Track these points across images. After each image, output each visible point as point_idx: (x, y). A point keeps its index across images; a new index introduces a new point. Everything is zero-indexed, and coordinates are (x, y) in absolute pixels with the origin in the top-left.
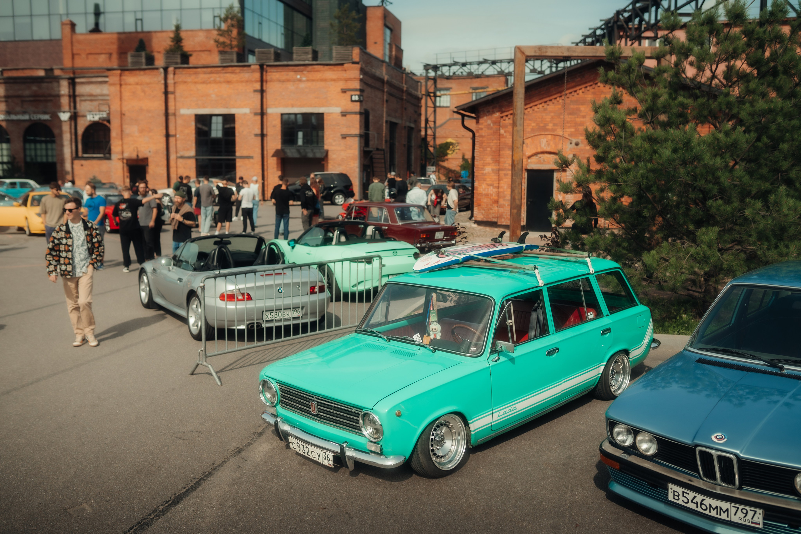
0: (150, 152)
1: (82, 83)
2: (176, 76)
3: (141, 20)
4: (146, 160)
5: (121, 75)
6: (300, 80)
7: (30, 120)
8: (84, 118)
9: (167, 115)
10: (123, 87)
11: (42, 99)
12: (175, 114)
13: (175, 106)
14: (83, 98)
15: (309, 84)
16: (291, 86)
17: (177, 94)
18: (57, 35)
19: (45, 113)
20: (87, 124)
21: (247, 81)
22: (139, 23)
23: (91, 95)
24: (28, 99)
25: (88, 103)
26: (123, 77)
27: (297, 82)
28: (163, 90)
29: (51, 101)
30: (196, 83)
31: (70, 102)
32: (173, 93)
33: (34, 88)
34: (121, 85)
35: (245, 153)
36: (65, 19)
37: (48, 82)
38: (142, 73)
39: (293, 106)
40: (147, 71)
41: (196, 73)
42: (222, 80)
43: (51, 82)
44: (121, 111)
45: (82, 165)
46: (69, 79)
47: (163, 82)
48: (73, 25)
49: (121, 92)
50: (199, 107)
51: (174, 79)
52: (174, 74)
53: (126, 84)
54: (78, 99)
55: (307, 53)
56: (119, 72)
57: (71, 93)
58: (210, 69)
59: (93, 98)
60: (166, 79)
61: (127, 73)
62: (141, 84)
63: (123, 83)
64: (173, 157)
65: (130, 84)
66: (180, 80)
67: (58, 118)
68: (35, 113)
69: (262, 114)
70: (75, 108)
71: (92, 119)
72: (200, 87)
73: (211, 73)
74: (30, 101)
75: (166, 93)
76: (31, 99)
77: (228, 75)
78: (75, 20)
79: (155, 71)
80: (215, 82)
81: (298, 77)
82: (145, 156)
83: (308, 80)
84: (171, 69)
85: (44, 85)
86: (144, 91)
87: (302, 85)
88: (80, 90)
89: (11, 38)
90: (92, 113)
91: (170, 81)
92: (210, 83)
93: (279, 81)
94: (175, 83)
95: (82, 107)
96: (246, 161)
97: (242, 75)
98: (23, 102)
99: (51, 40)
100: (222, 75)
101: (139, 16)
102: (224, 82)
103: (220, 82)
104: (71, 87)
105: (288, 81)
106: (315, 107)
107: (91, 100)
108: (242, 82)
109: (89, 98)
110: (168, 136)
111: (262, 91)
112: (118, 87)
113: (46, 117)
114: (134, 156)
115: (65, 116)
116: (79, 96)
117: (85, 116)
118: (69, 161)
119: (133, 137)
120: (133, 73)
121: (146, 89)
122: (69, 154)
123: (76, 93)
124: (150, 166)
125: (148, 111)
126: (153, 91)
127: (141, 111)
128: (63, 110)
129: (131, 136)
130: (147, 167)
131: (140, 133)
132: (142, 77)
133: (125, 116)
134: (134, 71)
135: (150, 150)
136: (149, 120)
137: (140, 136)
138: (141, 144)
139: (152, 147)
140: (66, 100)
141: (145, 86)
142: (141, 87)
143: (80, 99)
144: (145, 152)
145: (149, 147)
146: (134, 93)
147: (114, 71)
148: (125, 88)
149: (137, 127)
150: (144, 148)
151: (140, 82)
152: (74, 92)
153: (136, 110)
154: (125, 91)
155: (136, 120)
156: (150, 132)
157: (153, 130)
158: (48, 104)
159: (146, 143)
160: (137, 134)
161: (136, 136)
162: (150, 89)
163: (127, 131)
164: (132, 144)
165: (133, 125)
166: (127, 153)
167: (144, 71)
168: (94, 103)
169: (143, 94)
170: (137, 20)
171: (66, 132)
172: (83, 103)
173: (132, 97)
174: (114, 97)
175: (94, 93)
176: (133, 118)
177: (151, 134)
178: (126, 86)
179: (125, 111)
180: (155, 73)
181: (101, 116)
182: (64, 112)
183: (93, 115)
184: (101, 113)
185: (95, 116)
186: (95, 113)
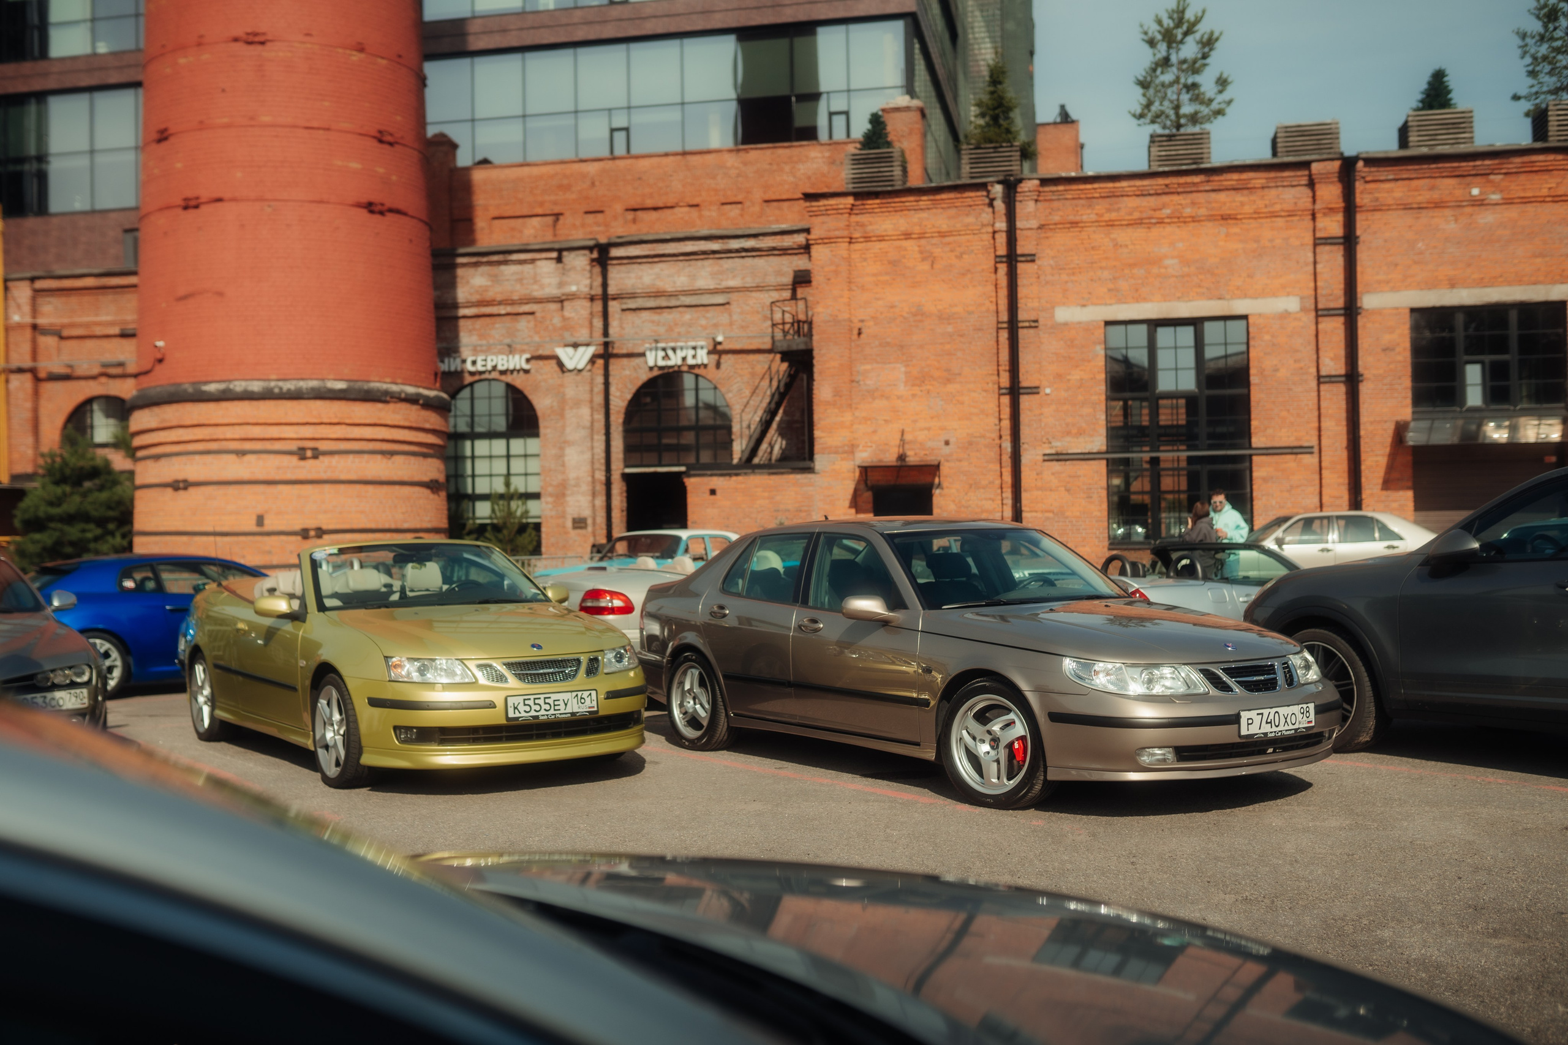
0: (947, 443)
1: (630, 260)
2: (1045, 206)
3: (627, 130)
4: (934, 469)
5: (851, 211)
6: (1480, 203)
7: (461, 372)
8: (638, 361)
9: (1013, 326)
10: (859, 247)
11: (502, 310)
12: (1037, 322)
13: (1039, 297)
14: (632, 304)
15: (1513, 212)
16: (1447, 223)
17: (1045, 261)
19: (511, 349)
20: (644, 376)
21: (1291, 214)
22: (620, 137)
23: (658, 294)
25: (645, 315)
26: (859, 218)
27: (1468, 210)
28: (1002, 250)
29: (530, 314)
30: (1111, 224)
31: (591, 314)
32: (1034, 258)
34: (851, 241)
35: (1285, 438)
37: (522, 262)
38: (927, 200)
39: (1452, 285)
40: (944, 197)
41: (1113, 195)
42: (1203, 212)
44: (851, 320)
45: (713, 492)
46: (588, 249)
47: (1001, 226)
49: (849, 262)
50: (1120, 301)
51: (1036, 215)
52: (1039, 200)
53: (867, 239)
54: (614, 306)
55: (1454, 126)
56: (850, 200)
57: (598, 291)
59: (663, 302)
60: (1011, 216)
61: (873, 203)
62: (921, 236)
64: (1030, 457)
65: (881, 239)
66: (1056, 218)
67: (554, 359)
68: (477, 351)
69: (1351, 311)
70: (606, 333)
72: (1123, 236)
75: (1012, 259)
76: (470, 311)
77: (1222, 196)
79: (975, 194)
80: (1179, 219)
81: (1475, 192)
82: (931, 459)
83: (1508, 202)
84: (1029, 186)
85: (511, 270)
86: (929, 257)
87: (1486, 218)
88: (623, 278)
90: (661, 345)
91: (1028, 221)
92: (1161, 222)
93: (1407, 207)
94: (1039, 228)
95: (630, 329)
96: (1289, 461)
97: (1273, 192)
100: (1201, 198)
101: (620, 121)
102: (1211, 218)
103: (1194, 219)
104: (597, 271)
105: (1438, 205)
106: (1535, 283)
107: (657, 309)
108: (1274, 215)
109: (651, 303)
110: (1015, 391)
111: (1349, 241)
113: (513, 361)
114: (890, 458)
115: (579, 357)
116: (620, 297)
117: (636, 355)
118: (585, 487)
119: (888, 398)
120: (893, 205)
121: (937, 251)
122: (586, 468)
123: (612, 290)
124: (947, 487)
125: (944, 318)
126: (960, 257)
127: (919, 318)
128: (572, 340)
129: (882, 396)
130: (936, 492)
131: (913, 385)
132: (924, 215)
133: (862, 336)
134: (897, 197)
135: (946, 438)
136: (947, 347)
137: (914, 395)
138: (915, 421)
139: (955, 430)
140: (580, 312)
141: (934, 241)
142: (919, 246)
143: (625, 307)
144: (930, 444)
145: (943, 429)
146: (893, 263)
147: (832, 202)
148: (867, 250)
149: (903, 369)
150: (926, 432)
151: (917, 229)
152: (605, 285)
153: (901, 316)
154: (865, 260)
155: (902, 347)
156: (949, 381)
157: (960, 374)
158: (523, 324)
159: (932, 418)
160: (902, 389)
161: (899, 397)
162: (952, 251)
163: (868, 382)
164: (886, 421)
165: (890, 363)
166: (869, 449)
167: (931, 197)
168: (667, 316)
169: (926, 266)
170: (613, 130)
171: (577, 404)
172: (630, 316)
173: (887, 278)
174: (829, 279)
175: (669, 288)
176: (889, 340)
177: (951, 388)
178: (870, 244)
179: (862, 321)
180: (969, 202)
181: (691, 352)
182: (575, 346)
183: (664, 349)
184: (693, 344)
185: (670, 353)
186: (672, 344)
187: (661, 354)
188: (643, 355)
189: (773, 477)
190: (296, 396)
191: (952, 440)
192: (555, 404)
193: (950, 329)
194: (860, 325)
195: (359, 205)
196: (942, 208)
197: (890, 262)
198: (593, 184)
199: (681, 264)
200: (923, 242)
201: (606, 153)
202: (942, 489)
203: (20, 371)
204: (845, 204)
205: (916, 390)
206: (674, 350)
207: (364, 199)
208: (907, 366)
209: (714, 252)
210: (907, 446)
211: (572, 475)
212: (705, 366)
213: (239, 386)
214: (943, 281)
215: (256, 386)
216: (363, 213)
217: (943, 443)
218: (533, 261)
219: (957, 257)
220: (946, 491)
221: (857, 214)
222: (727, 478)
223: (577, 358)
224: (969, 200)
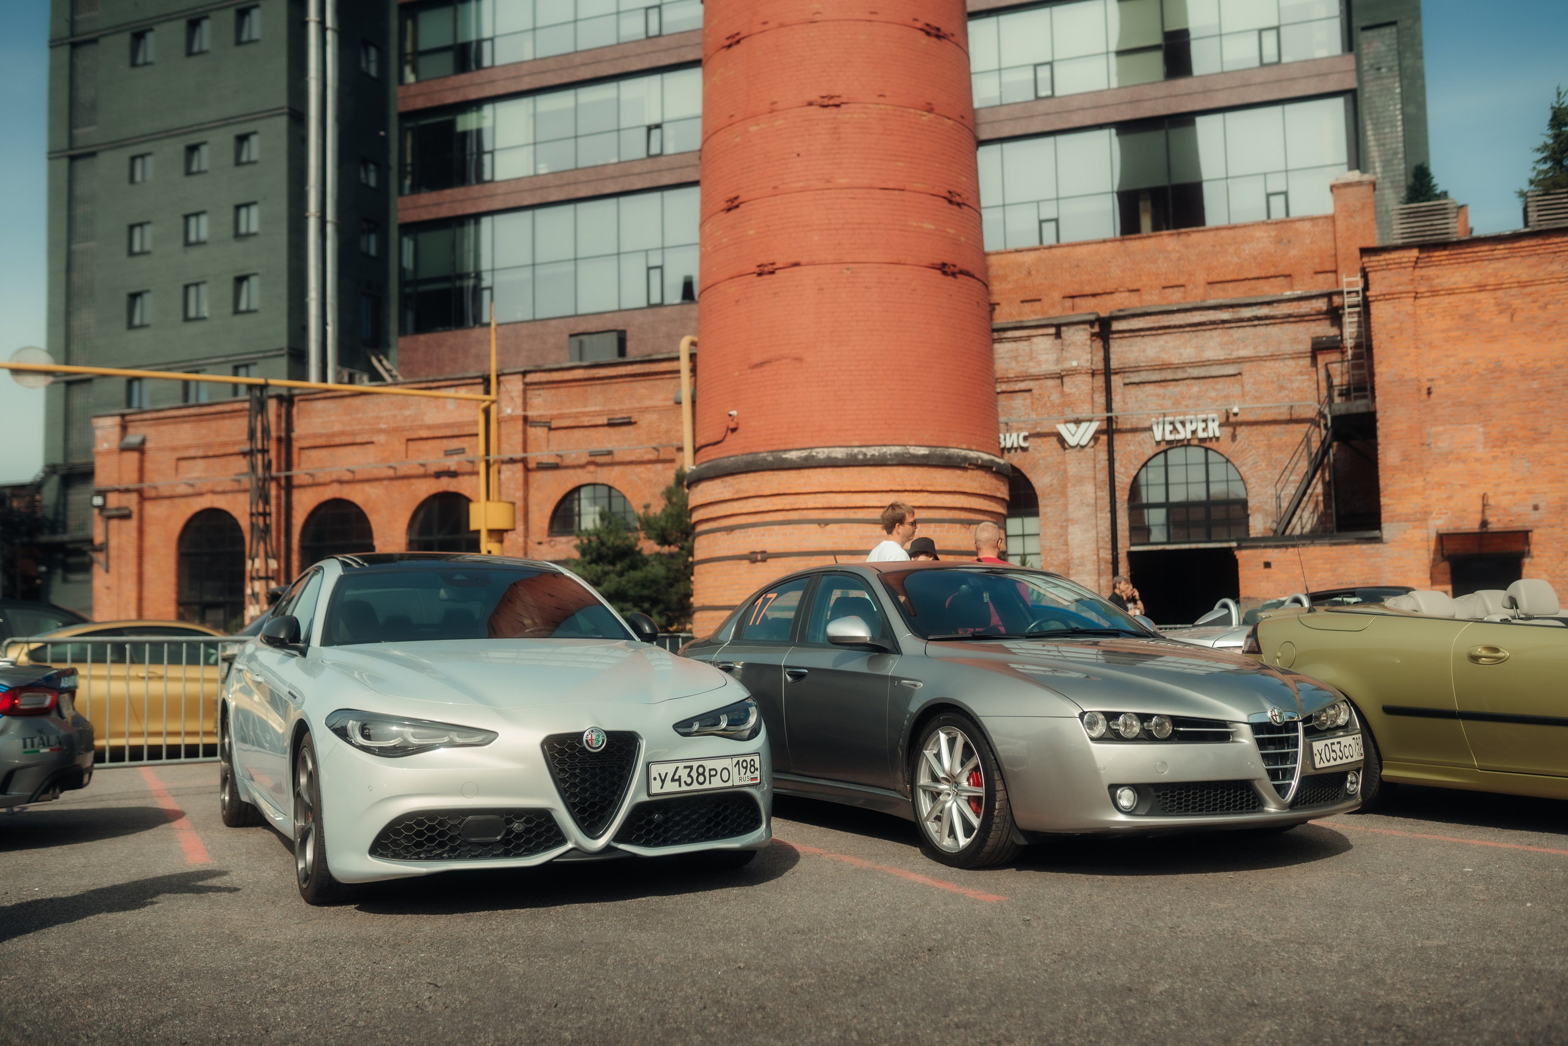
0: (1536, 508)
1: (1132, 333)
3: (1055, 220)
4: (1523, 536)
8: (1144, 435)
14: (1135, 378)
19: (1007, 428)
20: (1150, 451)
22: (1049, 227)
23: (1164, 367)
25: (1149, 388)
29: (1027, 391)
31: (1094, 390)
34: (1416, 297)
38: (1501, 251)
45: (1268, 565)
46: (1092, 323)
53: (1434, 293)
54: (1116, 381)
56: (1415, 253)
57: (1100, 365)
59: (1168, 375)
62: (1498, 287)
65: (1451, 292)
67: (1055, 436)
70: (1109, 407)
71: (1168, 437)
79: (1557, 240)
82: (1517, 525)
86: (1507, 310)
88: (1126, 352)
90: (1169, 419)
95: (1135, 403)
104: (1099, 346)
107: (1165, 382)
109: (1156, 376)
114: (1471, 524)
115: (1077, 432)
116: (1124, 371)
118: (1090, 566)
119: (1464, 461)
120: (1464, 256)
121: (1516, 303)
122: (1091, 547)
123: (1114, 364)
124: (1538, 556)
125: (1526, 373)
126: (1545, 307)
127: (1498, 374)
128: (1074, 416)
129: (1458, 459)
130: (1527, 561)
131: (1494, 447)
132: (1500, 265)
133: (1432, 395)
134: (1469, 247)
135: (1535, 503)
136: (1533, 404)
137: (1495, 458)
138: (1497, 485)
139: (1546, 493)
140: (1081, 387)
141: (1513, 292)
142: (1495, 298)
143: (1127, 381)
144: (1515, 509)
145: (1529, 492)
146: (1466, 318)
147: (1395, 255)
148: (1435, 304)
149: (1481, 430)
150: (1510, 497)
151: (1492, 280)
152: (1107, 359)
153: (1477, 373)
154: (1433, 315)
155: (1478, 406)
156: (1536, 441)
157: (1548, 433)
158: (1020, 401)
159: (1518, 481)
160: (1480, 451)
161: (1477, 460)
162: (1534, 302)
163: (1441, 445)
164: (1462, 485)
165: (1465, 424)
166: (1444, 516)
167: (1509, 246)
168: (1173, 389)
169: (1504, 319)
170: (1042, 221)
171: (1080, 481)
172: (1133, 391)
173: (1459, 333)
174: (1392, 337)
175: (1175, 360)
176: (1463, 399)
177: (1538, 448)
178: (1437, 299)
179: (1432, 380)
180: (1554, 248)
181: (1202, 425)
182: (1078, 422)
183: (1172, 423)
184: (1204, 416)
185: (1179, 426)
186: (1181, 418)
187: (1169, 428)
188: (1150, 429)
189: (1335, 548)
190: (880, 462)
191: (1542, 505)
192: (1055, 482)
193: (1535, 385)
194: (1428, 384)
195: (933, 267)
196: (1522, 256)
197: (1461, 317)
198: (1029, 273)
199: (1187, 336)
200: (1500, 293)
201: (1035, 243)
202: (1532, 557)
203: (512, 461)
204: (1409, 257)
205: (1497, 452)
206: (1183, 423)
207: (938, 261)
208: (1485, 426)
209: (1224, 322)
210: (1488, 513)
211: (1076, 554)
212: (1217, 439)
213: (821, 453)
214: (1525, 334)
215: (839, 453)
216: (937, 274)
217: (1531, 508)
218: (1029, 338)
219: (1540, 307)
220: (1536, 560)
221: (1421, 268)
222: (1284, 550)
223: (1080, 435)
224: (1553, 246)
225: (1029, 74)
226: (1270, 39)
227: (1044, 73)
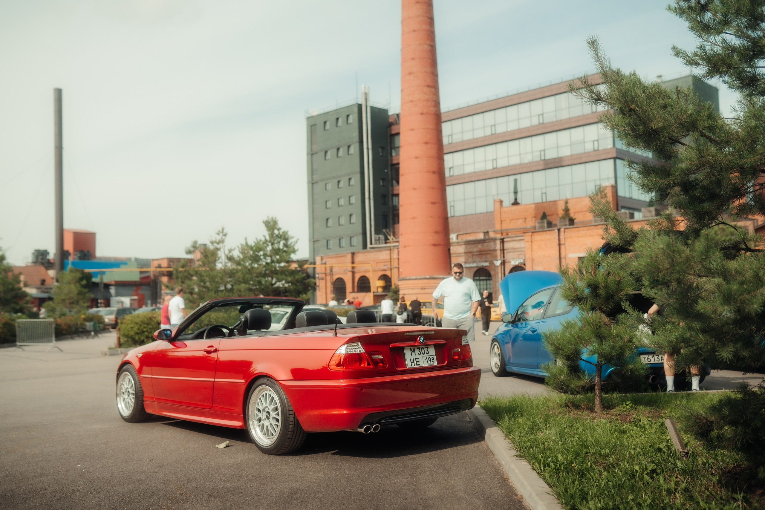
1: (508, 241)
2: (565, 234)
5: (532, 235)
7: (477, 267)
9: (560, 258)
10: (533, 243)
11: (484, 253)
12: (565, 258)
13: (565, 252)
14: (509, 251)
17: (567, 245)
18: (491, 209)
19: (486, 261)
20: (511, 267)
22: (544, 195)
23: (514, 249)
24: (476, 253)
25: (512, 253)
26: (533, 237)
28: (558, 243)
29: (490, 254)
30: (578, 237)
31: (501, 254)
32: (564, 244)
33: (480, 246)
34: (532, 242)
36: (496, 198)
37: (488, 242)
38: (544, 233)
40: (548, 232)
41: (579, 231)
43: (490, 242)
44: (532, 258)
46: (501, 239)
47: (557, 238)
48: (501, 202)
49: (532, 246)
50: (580, 253)
51: (564, 235)
52: (564, 232)
53: (535, 241)
54: (505, 252)
55: (651, 211)
56: (531, 234)
57: (502, 248)
58: (586, 228)
59: (515, 250)
60: (559, 236)
61: (535, 234)
63: (533, 240)
65: (537, 241)
66: (568, 236)
67: (493, 264)
68: (480, 262)
70: (504, 257)
71: (514, 264)
72: (581, 239)
73: (588, 230)
74: (477, 255)
75: (559, 245)
76: (478, 253)
77: (598, 230)
78: (502, 199)
79: (553, 232)
80: (591, 235)
84: (562, 230)
85: (485, 244)
86: (546, 245)
88: (507, 245)
89: (463, 214)
90: (514, 260)
91: (562, 237)
92: (587, 236)
94: (565, 238)
95: (508, 256)
98: (473, 255)
99: (487, 213)
100: (594, 231)
101: (544, 191)
102: (596, 235)
103: (593, 235)
104: (502, 244)
107: (514, 252)
109: (512, 250)
112: (530, 243)
113: (486, 264)
115: (498, 263)
116: (506, 249)
117: (509, 262)
120: (539, 234)
121: (547, 243)
125: (549, 257)
126: (551, 244)
127: (544, 257)
128: (497, 259)
132: (545, 236)
133: (535, 261)
136: (550, 263)
140: (498, 253)
141: (547, 241)
143: (507, 252)
147: (528, 234)
148: (535, 243)
151: (543, 239)
153: (541, 257)
154: (534, 245)
155: (542, 263)
158: (488, 256)
165: (540, 266)
170: (542, 194)
171: (498, 273)
172: (508, 254)
173: (538, 249)
174: (528, 249)
176: (539, 261)
179: (534, 258)
181: (520, 261)
184: (520, 259)
185: (516, 261)
187: (514, 262)
192: (494, 273)
193: (550, 259)
196: (548, 234)
197: (539, 246)
198: (533, 210)
199: (517, 242)
200: (544, 241)
203: (396, 268)
208: (542, 267)
214: (548, 249)
216: (433, 246)
225: (539, 153)
226: (596, 143)
227: (543, 153)
